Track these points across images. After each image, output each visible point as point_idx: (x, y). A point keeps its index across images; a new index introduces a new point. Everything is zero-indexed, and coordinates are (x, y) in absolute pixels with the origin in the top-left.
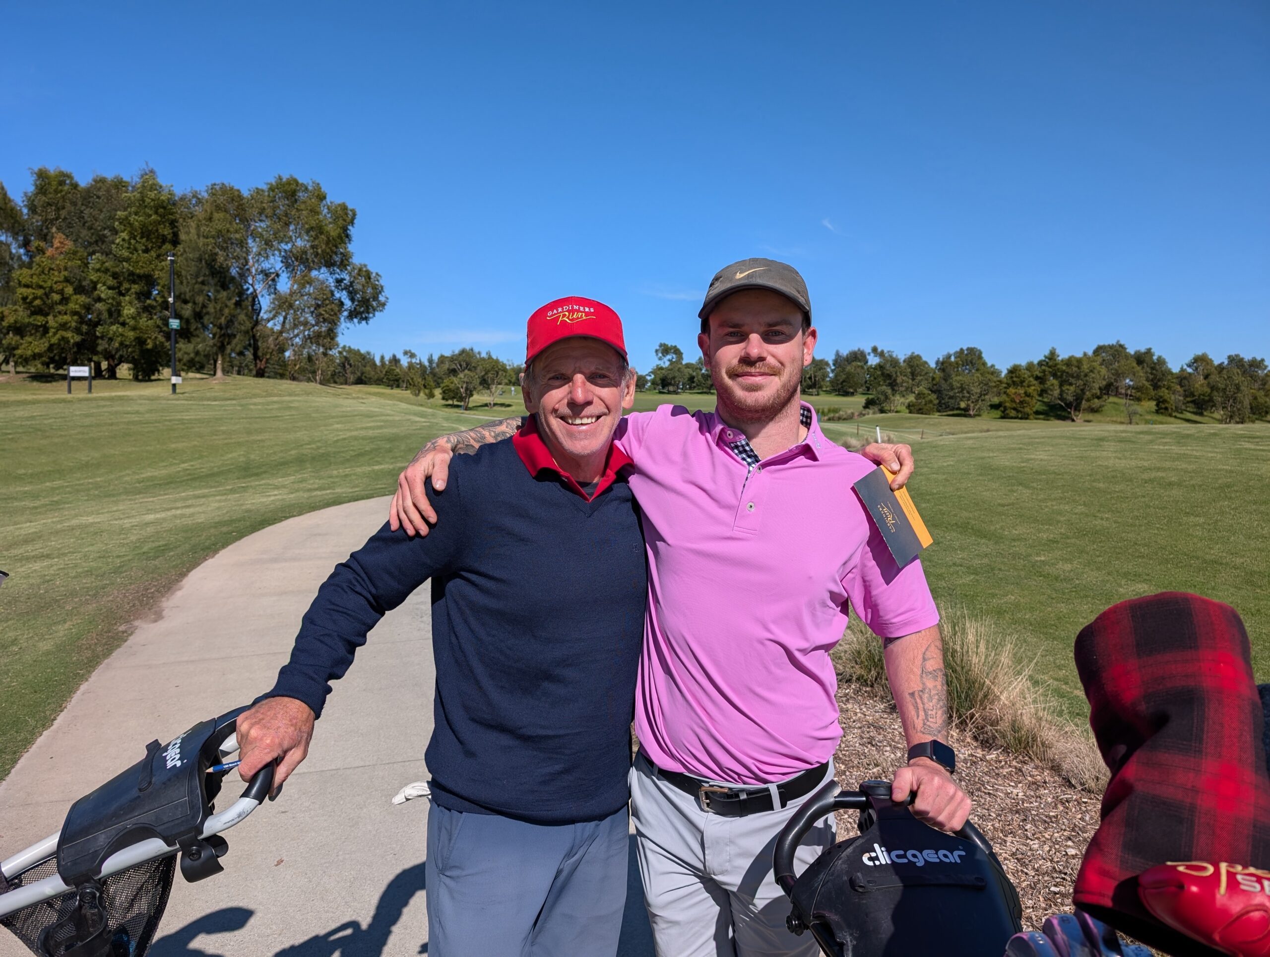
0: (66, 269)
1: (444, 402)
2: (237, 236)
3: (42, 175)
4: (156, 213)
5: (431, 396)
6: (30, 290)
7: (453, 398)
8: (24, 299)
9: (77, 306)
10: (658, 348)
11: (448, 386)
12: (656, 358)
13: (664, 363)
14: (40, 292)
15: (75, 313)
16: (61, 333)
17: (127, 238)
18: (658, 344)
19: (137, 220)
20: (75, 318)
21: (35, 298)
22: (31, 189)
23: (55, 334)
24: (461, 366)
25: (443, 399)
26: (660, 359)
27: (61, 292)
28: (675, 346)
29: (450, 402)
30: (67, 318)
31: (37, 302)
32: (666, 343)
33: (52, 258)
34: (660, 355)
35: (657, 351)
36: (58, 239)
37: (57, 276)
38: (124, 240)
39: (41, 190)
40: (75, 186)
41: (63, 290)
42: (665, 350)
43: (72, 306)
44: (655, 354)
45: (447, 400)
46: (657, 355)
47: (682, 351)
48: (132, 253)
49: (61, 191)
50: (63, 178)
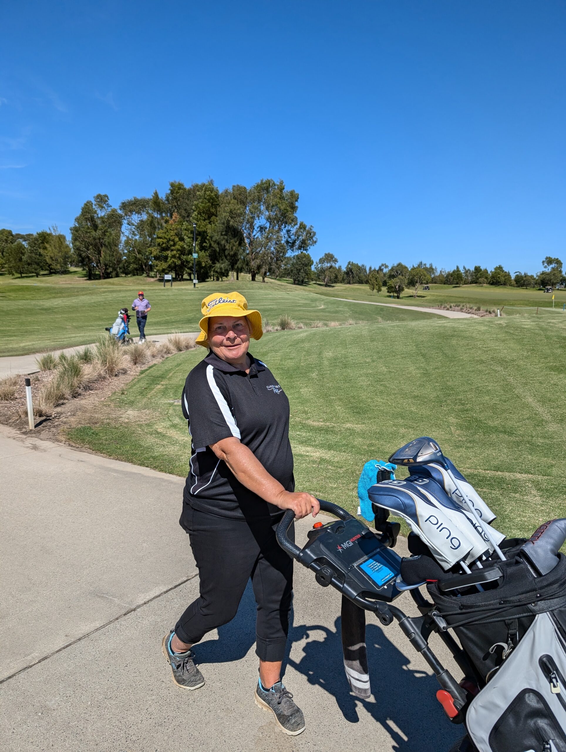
0: (176, 229)
1: (388, 294)
2: (239, 211)
3: (172, 185)
4: (209, 202)
5: (379, 290)
6: (161, 240)
7: (393, 292)
8: (159, 244)
9: (179, 247)
10: (544, 260)
11: (391, 285)
12: (542, 267)
13: (548, 269)
14: (165, 241)
15: (178, 250)
16: (173, 259)
17: (197, 214)
18: (545, 257)
19: (201, 206)
20: (179, 252)
21: (163, 243)
22: (169, 192)
23: (170, 259)
24: (397, 273)
25: (388, 292)
26: (545, 267)
27: (173, 240)
28: (558, 259)
29: (392, 294)
30: (175, 252)
31: (164, 245)
32: (551, 257)
33: (172, 225)
34: (546, 264)
35: (543, 262)
36: (175, 214)
37: (172, 233)
38: (196, 215)
39: (172, 192)
40: (184, 189)
41: (174, 239)
42: (549, 261)
43: (177, 247)
44: (542, 264)
45: (390, 293)
46: (543, 264)
47: (562, 262)
48: (198, 221)
49: (179, 193)
50: (180, 187)
